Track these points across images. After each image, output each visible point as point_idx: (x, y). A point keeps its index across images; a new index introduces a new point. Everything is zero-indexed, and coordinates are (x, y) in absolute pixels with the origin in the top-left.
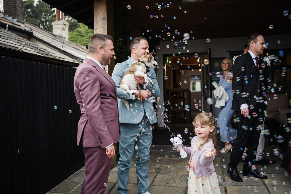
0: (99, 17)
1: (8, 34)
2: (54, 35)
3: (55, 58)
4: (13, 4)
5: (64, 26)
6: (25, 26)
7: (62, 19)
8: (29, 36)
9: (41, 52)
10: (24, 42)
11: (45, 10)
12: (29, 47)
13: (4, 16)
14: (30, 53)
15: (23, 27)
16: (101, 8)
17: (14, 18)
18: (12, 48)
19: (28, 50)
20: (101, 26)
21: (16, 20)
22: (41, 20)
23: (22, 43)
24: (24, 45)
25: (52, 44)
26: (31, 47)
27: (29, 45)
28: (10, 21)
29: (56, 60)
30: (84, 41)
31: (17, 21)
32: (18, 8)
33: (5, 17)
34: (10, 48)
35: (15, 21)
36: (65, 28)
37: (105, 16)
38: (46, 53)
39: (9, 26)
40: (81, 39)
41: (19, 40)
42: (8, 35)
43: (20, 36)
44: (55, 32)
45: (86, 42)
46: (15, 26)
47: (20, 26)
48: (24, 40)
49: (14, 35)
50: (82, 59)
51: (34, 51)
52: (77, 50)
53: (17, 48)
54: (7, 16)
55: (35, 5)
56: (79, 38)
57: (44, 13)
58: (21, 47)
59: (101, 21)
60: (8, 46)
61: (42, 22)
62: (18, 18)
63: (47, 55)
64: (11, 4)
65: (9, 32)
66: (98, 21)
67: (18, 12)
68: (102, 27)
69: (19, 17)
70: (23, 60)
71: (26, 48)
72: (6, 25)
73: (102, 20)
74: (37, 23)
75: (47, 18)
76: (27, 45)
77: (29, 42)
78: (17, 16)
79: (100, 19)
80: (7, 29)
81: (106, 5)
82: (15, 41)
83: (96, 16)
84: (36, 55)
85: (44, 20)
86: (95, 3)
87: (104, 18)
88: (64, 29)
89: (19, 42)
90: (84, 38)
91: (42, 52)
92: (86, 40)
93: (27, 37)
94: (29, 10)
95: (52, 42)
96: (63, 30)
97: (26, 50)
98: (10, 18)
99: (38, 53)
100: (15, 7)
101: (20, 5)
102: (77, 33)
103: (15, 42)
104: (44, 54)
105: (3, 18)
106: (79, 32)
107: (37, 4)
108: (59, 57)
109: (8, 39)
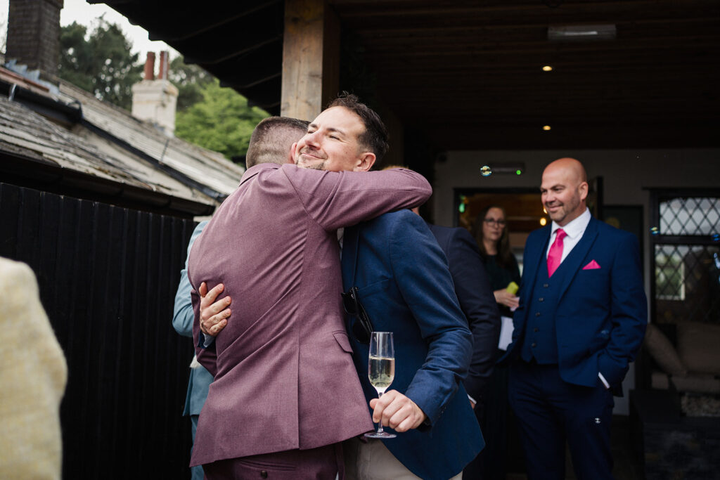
0: (299, 71)
1: (15, 111)
2: (135, 119)
3: (147, 187)
4: (34, 32)
5: (165, 97)
6: (61, 92)
7: (160, 77)
8: (71, 118)
9: (107, 168)
10: (58, 136)
11: (114, 53)
12: (72, 150)
13: (7, 62)
14: (78, 169)
15: (54, 93)
16: (305, 45)
17: (31, 68)
18: (24, 153)
19: (72, 162)
20: (303, 97)
21: (37, 73)
22: (99, 79)
23: (54, 138)
24: (58, 145)
25: (133, 144)
26: (80, 152)
27: (74, 146)
28: (20, 75)
29: (150, 192)
30: (213, 139)
31: (41, 77)
32: (45, 41)
33: (8, 65)
34: (21, 153)
35: (34, 75)
36: (166, 102)
37: (318, 67)
38: (121, 172)
39: (17, 88)
40: (204, 132)
41: (45, 129)
42: (14, 113)
43: (48, 118)
44: (139, 110)
45: (217, 143)
46: (34, 89)
47: (47, 90)
48: (58, 129)
49: (32, 116)
50: (215, 192)
51: (88, 163)
52: (200, 163)
53: (40, 153)
54: (13, 62)
55: (87, 38)
56: (199, 131)
57: (108, 62)
58: (51, 151)
59: (302, 82)
60: (11, 146)
61: (101, 85)
62: (43, 68)
63: (125, 177)
64: (28, 31)
65: (18, 106)
66: (295, 82)
67: (46, 53)
68: (307, 102)
69: (46, 66)
70: (62, 197)
71: (66, 155)
72: (9, 85)
73: (306, 81)
74: (90, 87)
75: (117, 75)
76: (68, 146)
77: (72, 136)
78: (40, 63)
79: (302, 78)
80: (10, 98)
81: (322, 36)
82: (33, 131)
83: (290, 68)
84: (93, 178)
85: (109, 79)
86: (289, 29)
87: (312, 76)
88: (164, 105)
89: (45, 135)
90: (213, 131)
91: (111, 169)
92: (218, 135)
93: (65, 121)
94: (71, 51)
95: (132, 139)
96: (160, 109)
97: (64, 159)
98: (21, 69)
99: (100, 170)
100: (37, 38)
101: (53, 35)
102: (196, 117)
103: (34, 135)
104: (116, 176)
105: (3, 66)
106: (199, 113)
107: (92, 38)
108: (159, 185)
109: (13, 124)
